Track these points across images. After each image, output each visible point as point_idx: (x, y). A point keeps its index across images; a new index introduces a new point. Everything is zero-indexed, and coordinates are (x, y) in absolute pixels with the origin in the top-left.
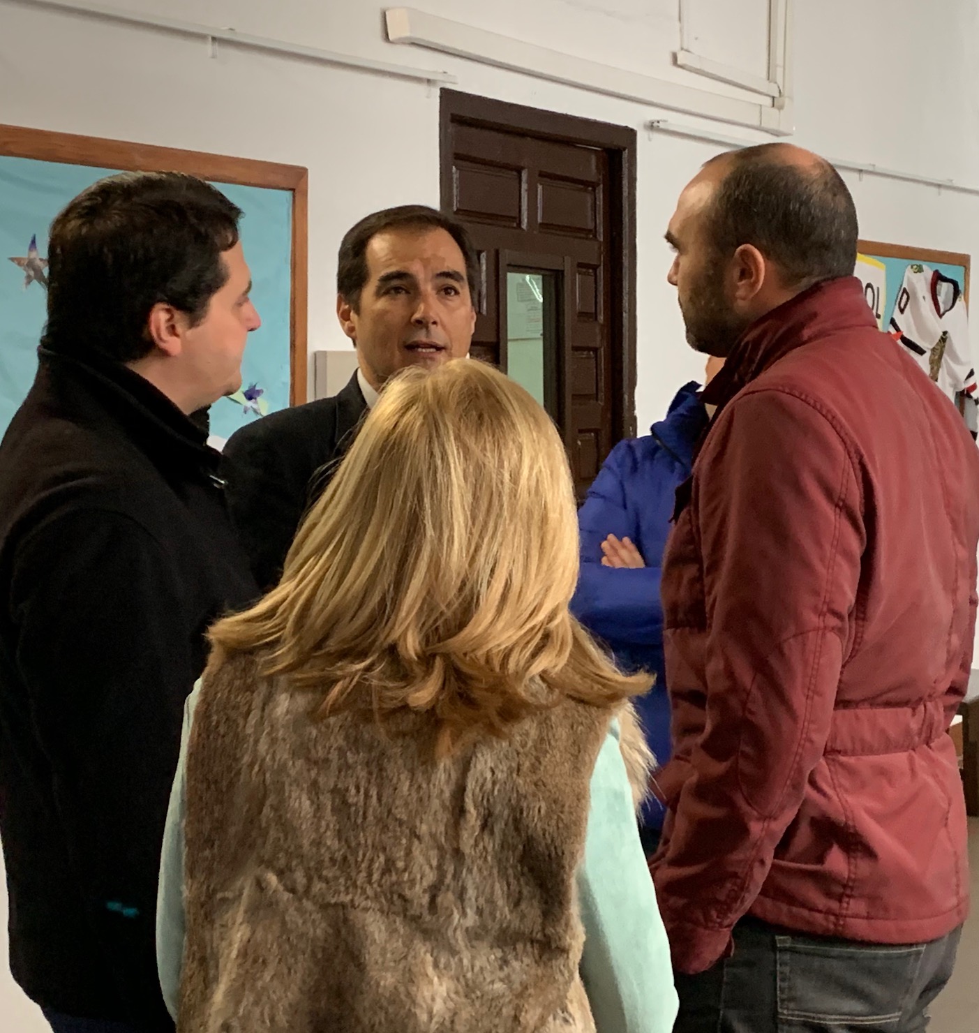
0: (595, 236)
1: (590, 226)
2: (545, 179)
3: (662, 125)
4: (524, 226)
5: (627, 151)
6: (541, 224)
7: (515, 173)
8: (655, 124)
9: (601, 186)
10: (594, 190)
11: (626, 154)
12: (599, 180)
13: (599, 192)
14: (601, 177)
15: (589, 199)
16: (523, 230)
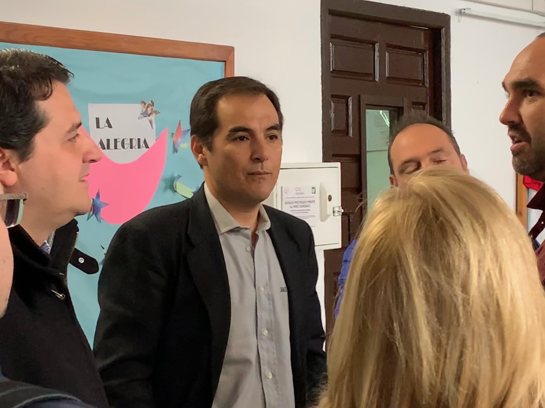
0: (424, 84)
1: (420, 78)
2: (390, 48)
3: (467, 12)
4: (377, 79)
5: (444, 29)
6: (388, 77)
7: (371, 46)
8: (463, 11)
9: (427, 52)
10: (423, 54)
11: (443, 31)
12: (426, 48)
13: (426, 56)
14: (427, 46)
15: (420, 60)
16: (377, 82)
